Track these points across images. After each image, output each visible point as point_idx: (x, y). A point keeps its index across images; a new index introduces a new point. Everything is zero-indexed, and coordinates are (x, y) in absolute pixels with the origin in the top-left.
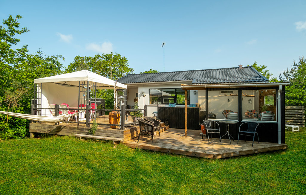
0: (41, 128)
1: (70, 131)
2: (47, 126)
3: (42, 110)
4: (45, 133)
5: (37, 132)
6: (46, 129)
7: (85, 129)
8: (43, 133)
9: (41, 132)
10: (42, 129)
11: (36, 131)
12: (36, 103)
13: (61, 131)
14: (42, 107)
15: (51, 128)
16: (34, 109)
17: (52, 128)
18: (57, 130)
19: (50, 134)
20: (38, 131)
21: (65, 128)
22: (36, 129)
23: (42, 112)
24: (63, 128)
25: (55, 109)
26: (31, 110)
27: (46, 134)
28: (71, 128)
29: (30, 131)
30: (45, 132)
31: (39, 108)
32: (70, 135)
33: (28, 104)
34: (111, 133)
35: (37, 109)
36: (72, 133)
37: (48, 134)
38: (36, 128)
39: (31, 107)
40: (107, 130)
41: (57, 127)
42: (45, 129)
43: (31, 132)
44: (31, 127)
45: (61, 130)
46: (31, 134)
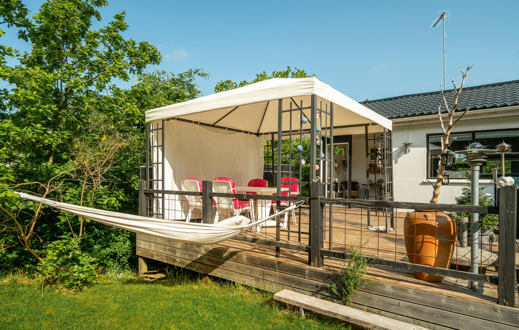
0: (165, 249)
1: (251, 270)
2: (179, 245)
3: (166, 196)
4: (176, 264)
5: (154, 259)
6: (178, 254)
7: (310, 271)
8: (170, 262)
9: (165, 262)
10: (168, 252)
11: (152, 256)
12: (151, 177)
13: (220, 267)
14: (166, 189)
15: (190, 253)
16: (145, 194)
17: (194, 254)
18: (209, 260)
19: (188, 270)
20: (158, 256)
21: (235, 257)
22: (153, 249)
23: (166, 202)
24: (228, 258)
25: (201, 194)
26: (140, 195)
27: (179, 268)
28: (252, 261)
29: (138, 253)
30: (174, 260)
31: (158, 192)
32: (253, 283)
33: (133, 178)
34: (440, 307)
35: (153, 194)
36: (257, 279)
37: (184, 269)
38: (151, 246)
39: (140, 186)
40: (417, 293)
41: (210, 252)
42: (174, 252)
43: (141, 257)
44: (140, 243)
45: (222, 263)
46: (141, 261)
